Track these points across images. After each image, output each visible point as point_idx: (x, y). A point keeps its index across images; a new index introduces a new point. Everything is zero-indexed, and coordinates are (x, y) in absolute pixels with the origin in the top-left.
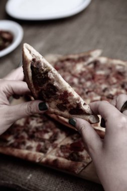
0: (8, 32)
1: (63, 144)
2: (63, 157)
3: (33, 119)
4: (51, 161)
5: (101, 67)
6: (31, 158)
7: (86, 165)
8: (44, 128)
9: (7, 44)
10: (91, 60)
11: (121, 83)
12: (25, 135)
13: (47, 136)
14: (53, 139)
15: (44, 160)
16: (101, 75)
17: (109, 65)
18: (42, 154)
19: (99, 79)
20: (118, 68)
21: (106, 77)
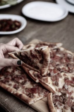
0: (19, 22)
1: (27, 87)
2: (25, 94)
3: (16, 71)
4: (19, 94)
5: (60, 52)
6: (9, 90)
7: (35, 101)
8: (21, 77)
9: (17, 28)
10: (56, 47)
11: (67, 63)
12: (10, 78)
13: (21, 81)
14: (23, 84)
15: (15, 93)
16: (58, 57)
17: (64, 53)
18: (15, 90)
19: (56, 59)
20: (69, 55)
21: (60, 58)
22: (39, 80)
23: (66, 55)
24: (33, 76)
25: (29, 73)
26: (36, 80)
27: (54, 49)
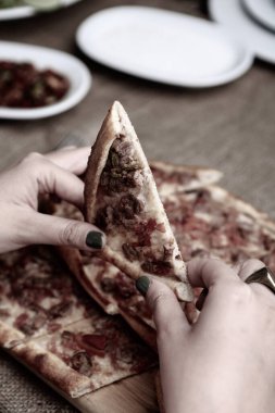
1: (70, 329)
2: (59, 355)
3: (34, 261)
5: (208, 205)
7: (97, 386)
8: (49, 286)
10: (194, 185)
11: (235, 251)
13: (46, 303)
14: (55, 314)
15: (20, 347)
16: (201, 222)
17: (226, 209)
18: (21, 335)
19: (195, 229)
20: (242, 219)
21: (209, 229)
22: (119, 306)
23: (231, 218)
24: (96, 286)
25: (82, 273)
26: (107, 303)
27: (188, 192)
